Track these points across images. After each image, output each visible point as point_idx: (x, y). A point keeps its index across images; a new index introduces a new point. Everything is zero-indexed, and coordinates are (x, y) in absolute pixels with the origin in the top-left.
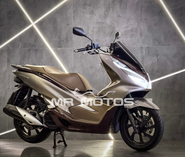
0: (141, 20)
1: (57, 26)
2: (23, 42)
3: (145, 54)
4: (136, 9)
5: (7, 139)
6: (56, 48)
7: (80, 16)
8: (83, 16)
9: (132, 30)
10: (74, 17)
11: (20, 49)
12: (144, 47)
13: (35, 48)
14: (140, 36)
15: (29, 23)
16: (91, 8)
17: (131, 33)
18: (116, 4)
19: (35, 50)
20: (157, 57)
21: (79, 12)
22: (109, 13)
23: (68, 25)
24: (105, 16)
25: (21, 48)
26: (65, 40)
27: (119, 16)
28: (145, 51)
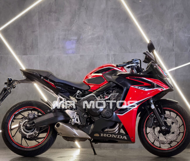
0: (107, 27)
1: (22, 34)
3: (112, 61)
4: (102, 16)
6: (21, 55)
7: (46, 23)
8: (49, 23)
9: (98, 37)
10: (39, 24)
12: (110, 54)
14: (107, 43)
16: (56, 15)
17: (98, 40)
18: (82, 11)
21: (44, 19)
22: (75, 20)
23: (34, 32)
24: (71, 23)
26: (31, 48)
27: (85, 23)
28: (112, 59)
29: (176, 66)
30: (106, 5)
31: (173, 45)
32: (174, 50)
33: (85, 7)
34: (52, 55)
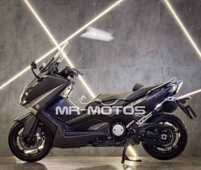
0: (161, 42)
1: (81, 48)
3: (166, 74)
4: (156, 31)
6: (80, 69)
9: (153, 52)
12: (165, 67)
14: (161, 57)
15: (54, 46)
16: (113, 31)
17: (152, 55)
18: (137, 26)
20: (177, 77)
22: (131, 35)
23: (92, 47)
24: (127, 38)
26: (89, 62)
27: (140, 38)
28: (166, 71)
30: (160, 21)
33: (141, 23)
34: (109, 69)
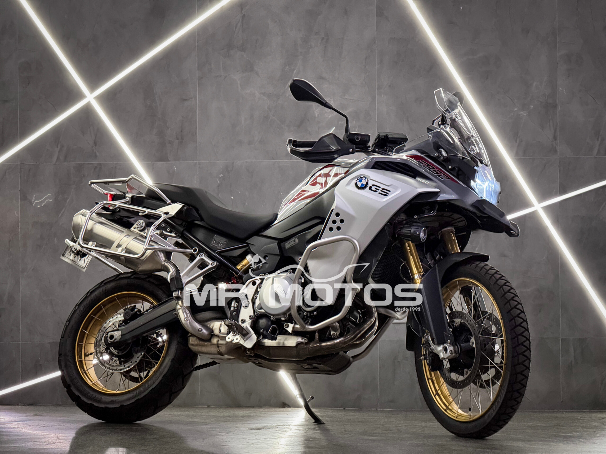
0: (379, 88)
1: (154, 104)
2: (63, 146)
4: (366, 58)
5: (18, 405)
6: (152, 162)
7: (217, 76)
8: (226, 77)
10: (200, 78)
11: (55, 164)
13: (95, 162)
15: (79, 96)
16: (245, 56)
18: (313, 45)
19: (96, 167)
21: (213, 66)
22: (294, 70)
23: (184, 100)
25: (56, 161)
26: (177, 141)
27: (321, 78)
29: (563, 191)
30: (376, 31)
31: (555, 138)
32: (556, 151)
33: (323, 36)
34: (233, 162)
